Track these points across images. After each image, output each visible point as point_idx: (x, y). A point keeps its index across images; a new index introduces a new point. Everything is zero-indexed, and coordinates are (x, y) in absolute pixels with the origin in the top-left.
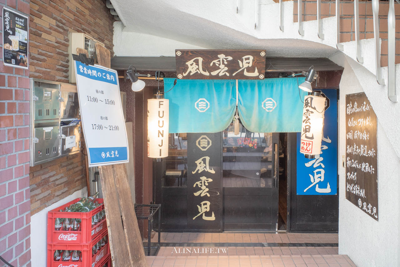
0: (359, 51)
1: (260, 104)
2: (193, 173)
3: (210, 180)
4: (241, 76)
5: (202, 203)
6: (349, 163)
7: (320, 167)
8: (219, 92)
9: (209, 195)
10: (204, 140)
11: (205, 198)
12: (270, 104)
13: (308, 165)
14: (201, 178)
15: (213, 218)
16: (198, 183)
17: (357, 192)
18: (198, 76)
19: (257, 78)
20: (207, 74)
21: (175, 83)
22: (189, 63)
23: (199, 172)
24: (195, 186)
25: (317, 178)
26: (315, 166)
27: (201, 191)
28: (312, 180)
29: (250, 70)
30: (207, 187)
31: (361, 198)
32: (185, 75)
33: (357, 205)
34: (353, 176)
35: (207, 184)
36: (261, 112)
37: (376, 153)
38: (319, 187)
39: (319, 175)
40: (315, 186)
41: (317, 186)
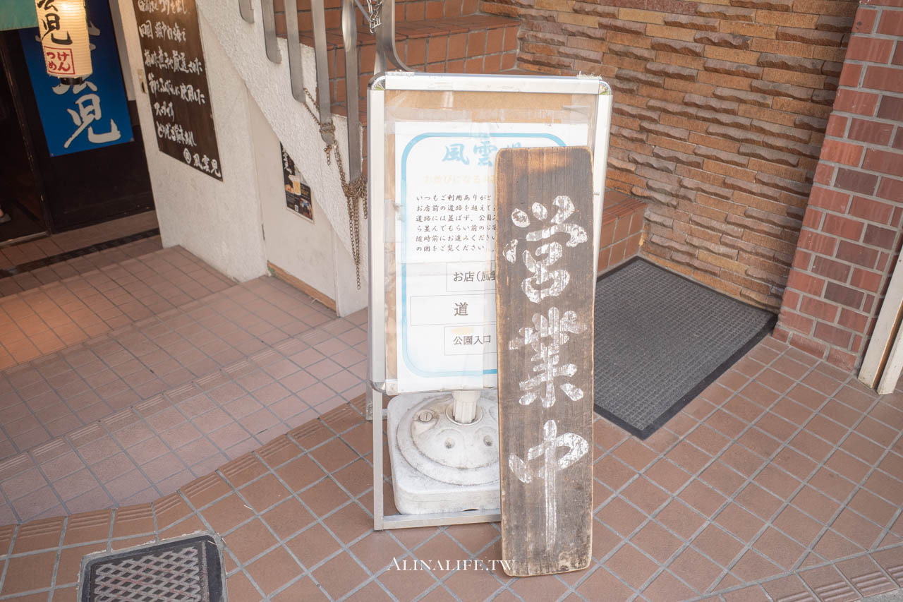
6: (153, 84)
7: (87, 91)
13: (58, 90)
17: (180, 137)
25: (86, 115)
26: (76, 91)
28: (77, 121)
31: (188, 147)
33: (182, 159)
34: (167, 110)
37: (203, 66)
38: (95, 132)
39: (90, 108)
40: (85, 131)
41: (90, 130)
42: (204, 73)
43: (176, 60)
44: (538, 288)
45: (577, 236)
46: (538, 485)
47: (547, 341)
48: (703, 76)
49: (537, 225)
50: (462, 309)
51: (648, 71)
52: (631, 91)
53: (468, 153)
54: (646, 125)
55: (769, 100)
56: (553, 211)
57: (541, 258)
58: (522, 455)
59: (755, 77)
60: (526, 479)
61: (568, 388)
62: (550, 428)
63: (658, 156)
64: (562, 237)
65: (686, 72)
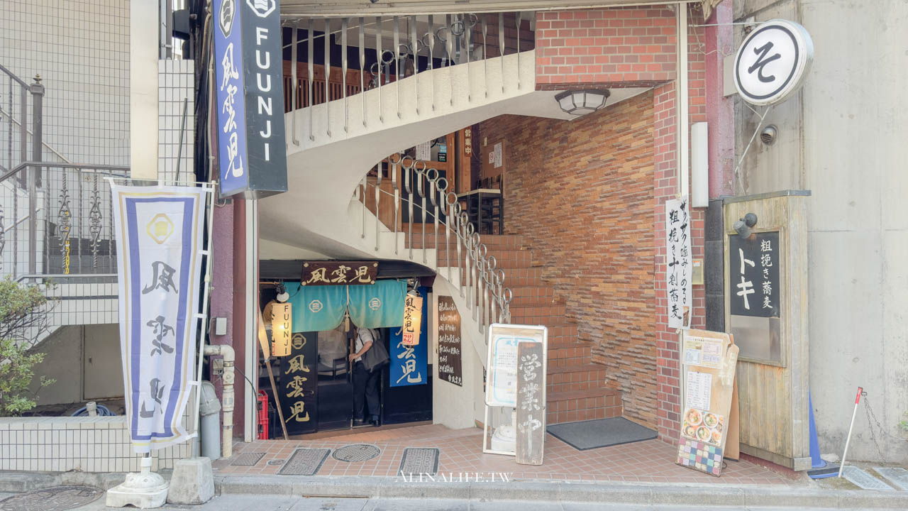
0: (450, 274)
1: (367, 304)
2: (286, 373)
3: (305, 379)
4: (356, 282)
5: (296, 404)
6: (441, 349)
7: (411, 358)
8: (332, 295)
9: (303, 395)
10: (298, 338)
11: (299, 398)
12: (375, 303)
13: (400, 357)
14: (294, 378)
15: (307, 419)
16: (292, 383)
17: (448, 370)
18: (320, 283)
19: (370, 283)
20: (328, 281)
21: (299, 289)
22: (313, 273)
23: (293, 372)
24: (288, 387)
25: (408, 369)
26: (406, 358)
27: (295, 392)
28: (404, 371)
29: (363, 277)
30: (301, 386)
31: (451, 374)
32: (308, 282)
33: (447, 380)
34: (444, 359)
35: (301, 384)
36: (368, 309)
37: (460, 340)
38: (411, 377)
39: (411, 366)
40: (407, 376)
41: (409, 376)
42: (460, 343)
43: (451, 339)
44: (528, 377)
45: (538, 365)
46: (526, 434)
47: (530, 392)
48: (631, 341)
49: (528, 361)
50: (509, 384)
51: (616, 340)
52: (612, 348)
53: (512, 343)
54: (618, 361)
55: (650, 348)
56: (532, 358)
57: (529, 369)
58: (522, 424)
59: (644, 340)
60: (523, 432)
61: (535, 406)
62: (530, 417)
63: (623, 373)
64: (534, 365)
65: (626, 340)
